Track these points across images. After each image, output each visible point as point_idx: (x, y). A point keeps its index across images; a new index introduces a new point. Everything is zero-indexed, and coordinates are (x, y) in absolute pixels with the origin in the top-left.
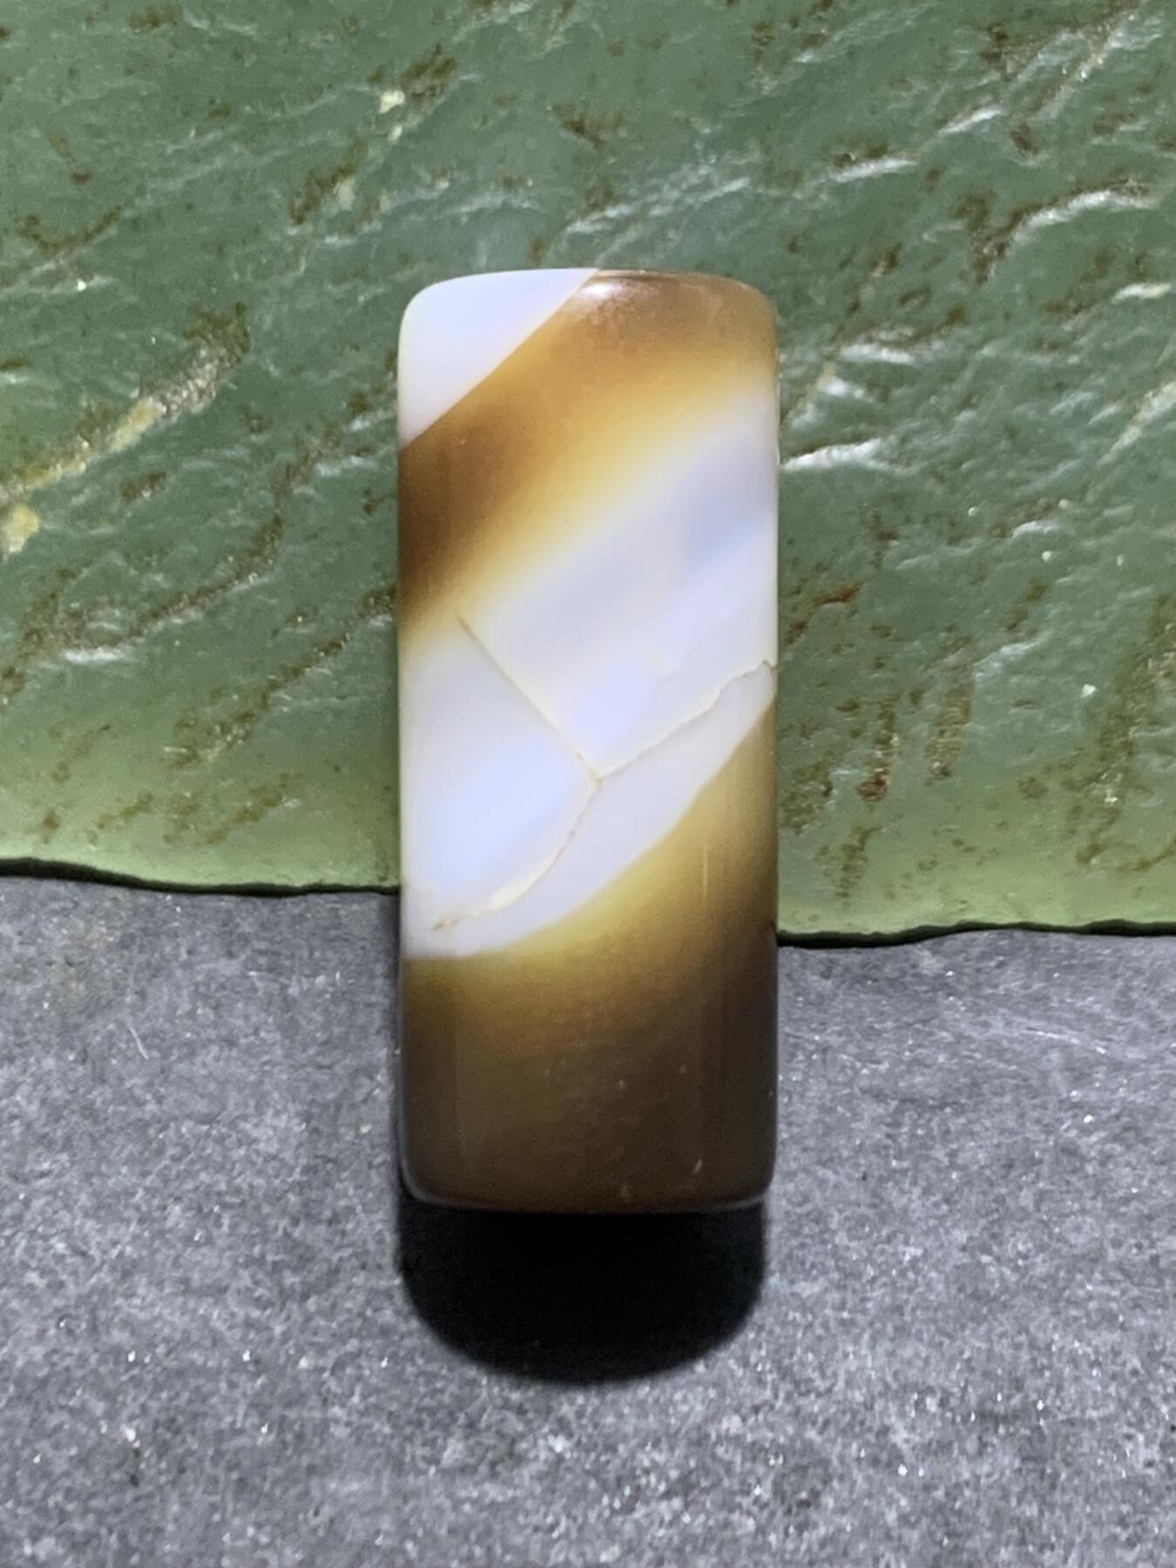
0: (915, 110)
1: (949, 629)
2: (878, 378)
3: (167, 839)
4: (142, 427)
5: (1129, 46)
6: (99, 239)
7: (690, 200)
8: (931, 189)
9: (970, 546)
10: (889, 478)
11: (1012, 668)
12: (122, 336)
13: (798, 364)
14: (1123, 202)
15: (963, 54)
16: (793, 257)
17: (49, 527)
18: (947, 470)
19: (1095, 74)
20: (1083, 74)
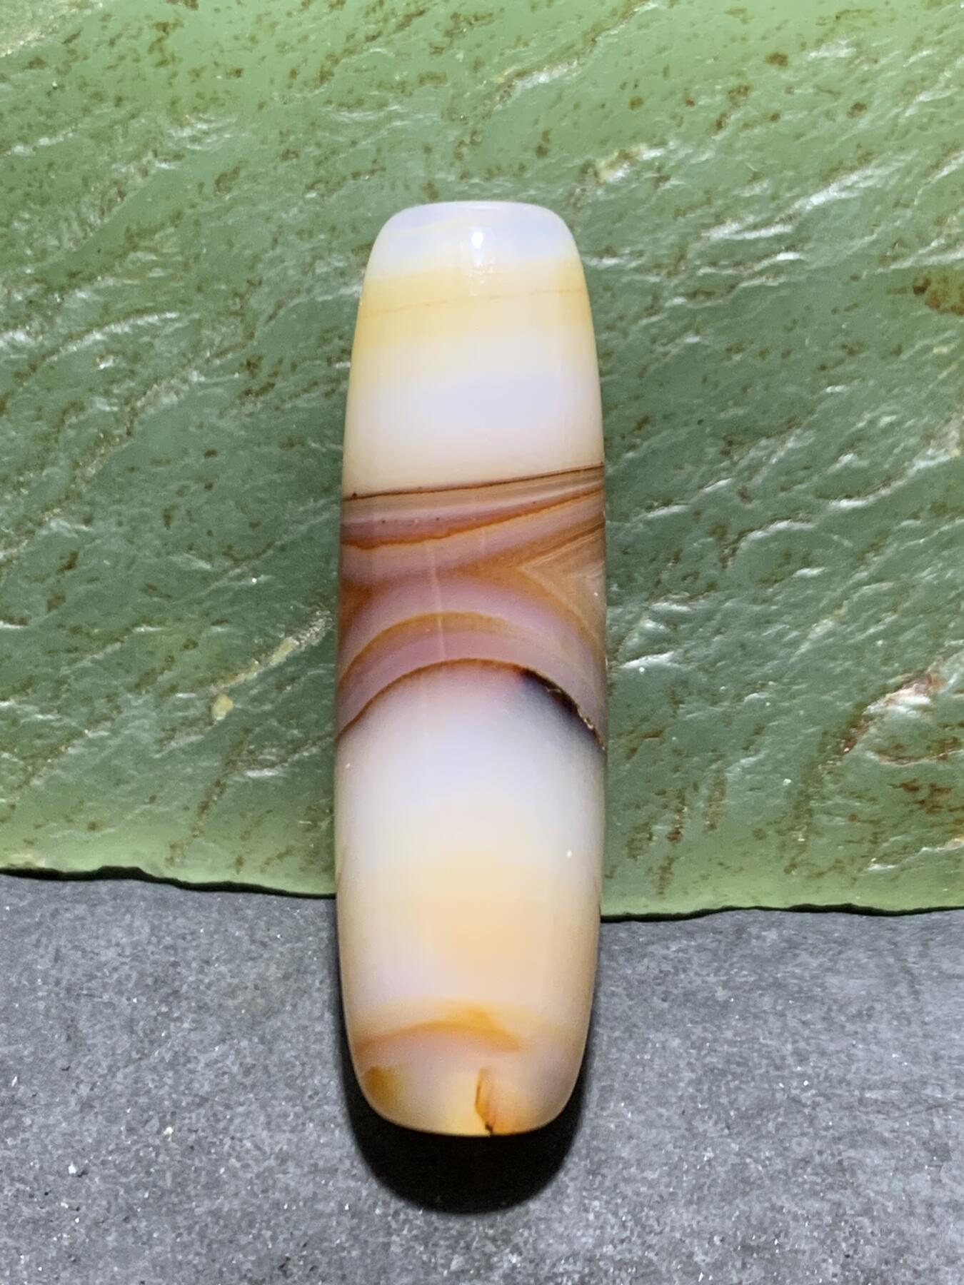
0: (688, 480)
1: (714, 751)
2: (672, 620)
3: (302, 869)
4: (286, 653)
5: (799, 445)
6: (264, 556)
8: (697, 521)
10: (678, 670)
11: (747, 771)
12: (277, 606)
13: (631, 612)
14: (797, 526)
15: (712, 452)
16: (626, 557)
17: (239, 706)
18: (709, 667)
19: (780, 461)
20: (774, 461)
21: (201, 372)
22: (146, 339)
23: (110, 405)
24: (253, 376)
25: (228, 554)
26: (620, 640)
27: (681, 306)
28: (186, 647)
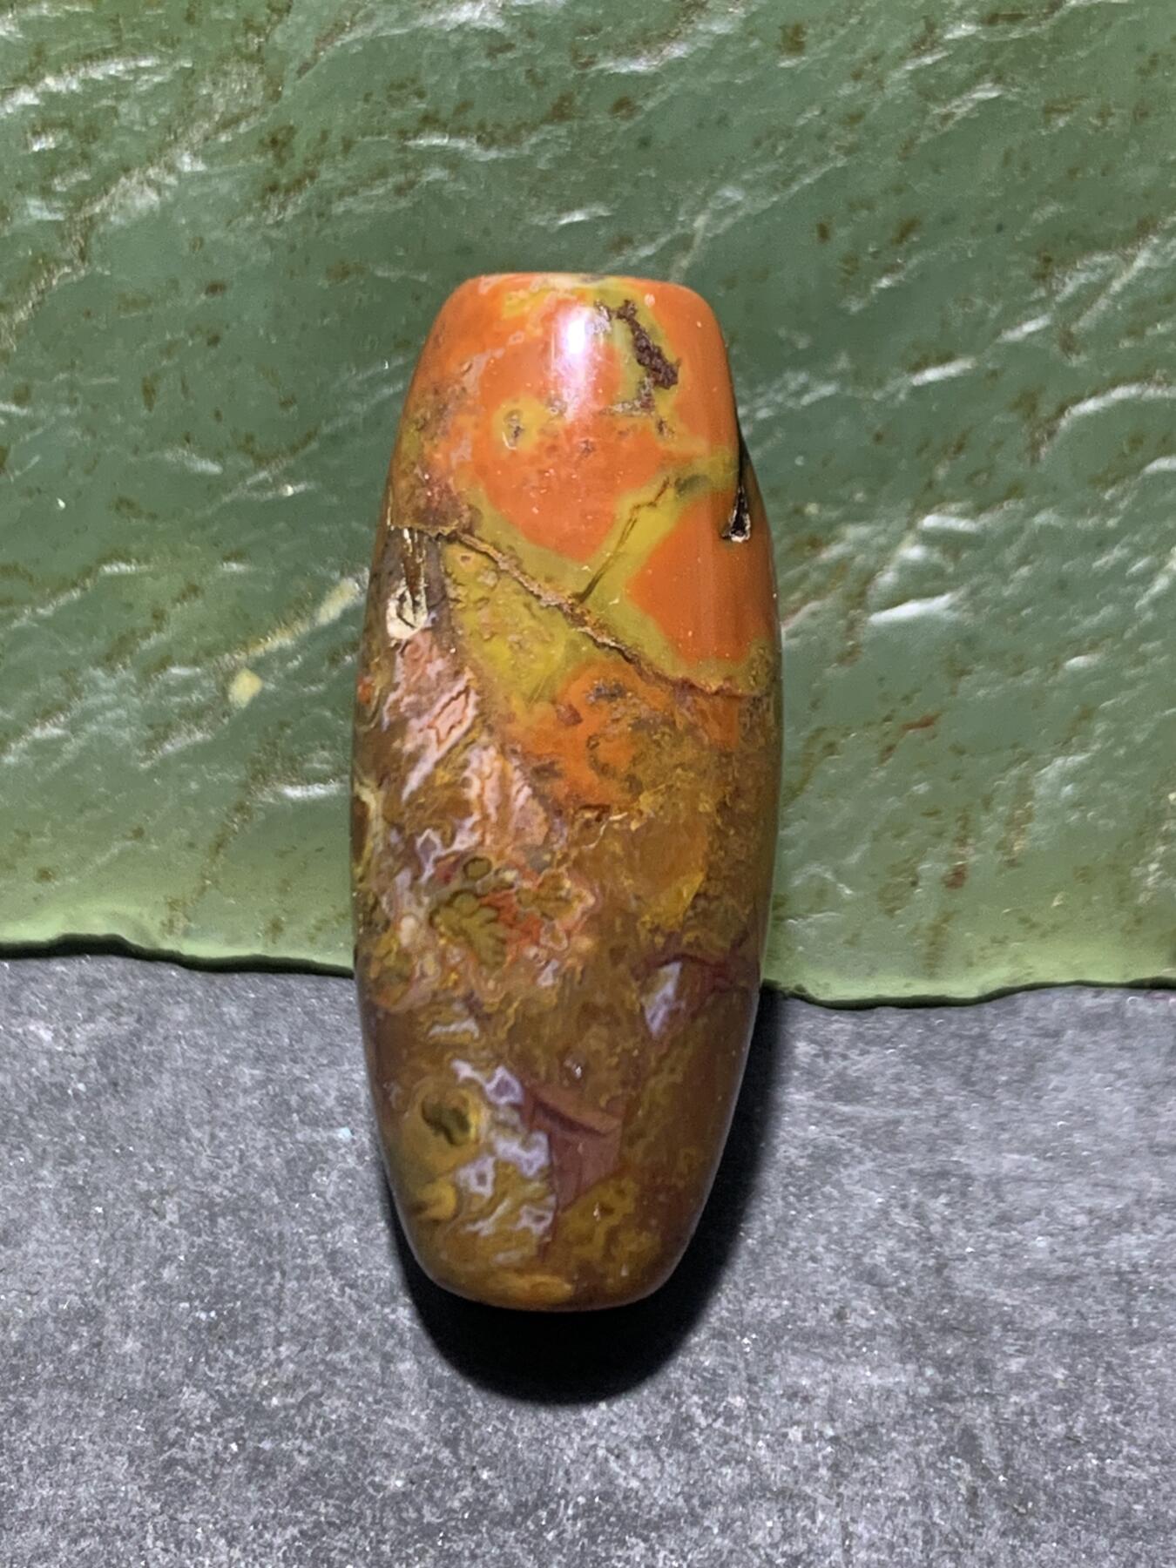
0: (979, 321)
1: (1015, 746)
2: (950, 543)
4: (342, 604)
5: (1156, 264)
6: (303, 452)
7: (791, 404)
8: (992, 387)
9: (1028, 677)
10: (961, 623)
11: (1067, 777)
12: (325, 529)
13: (885, 532)
14: (1152, 392)
15: (1017, 275)
16: (879, 447)
17: (271, 687)
19: (1128, 288)
20: (1116, 286)
21: (195, 155)
22: (105, 102)
23: (53, 210)
24: (280, 161)
25: (246, 445)
26: (869, 577)
27: (973, 37)
28: (184, 596)
